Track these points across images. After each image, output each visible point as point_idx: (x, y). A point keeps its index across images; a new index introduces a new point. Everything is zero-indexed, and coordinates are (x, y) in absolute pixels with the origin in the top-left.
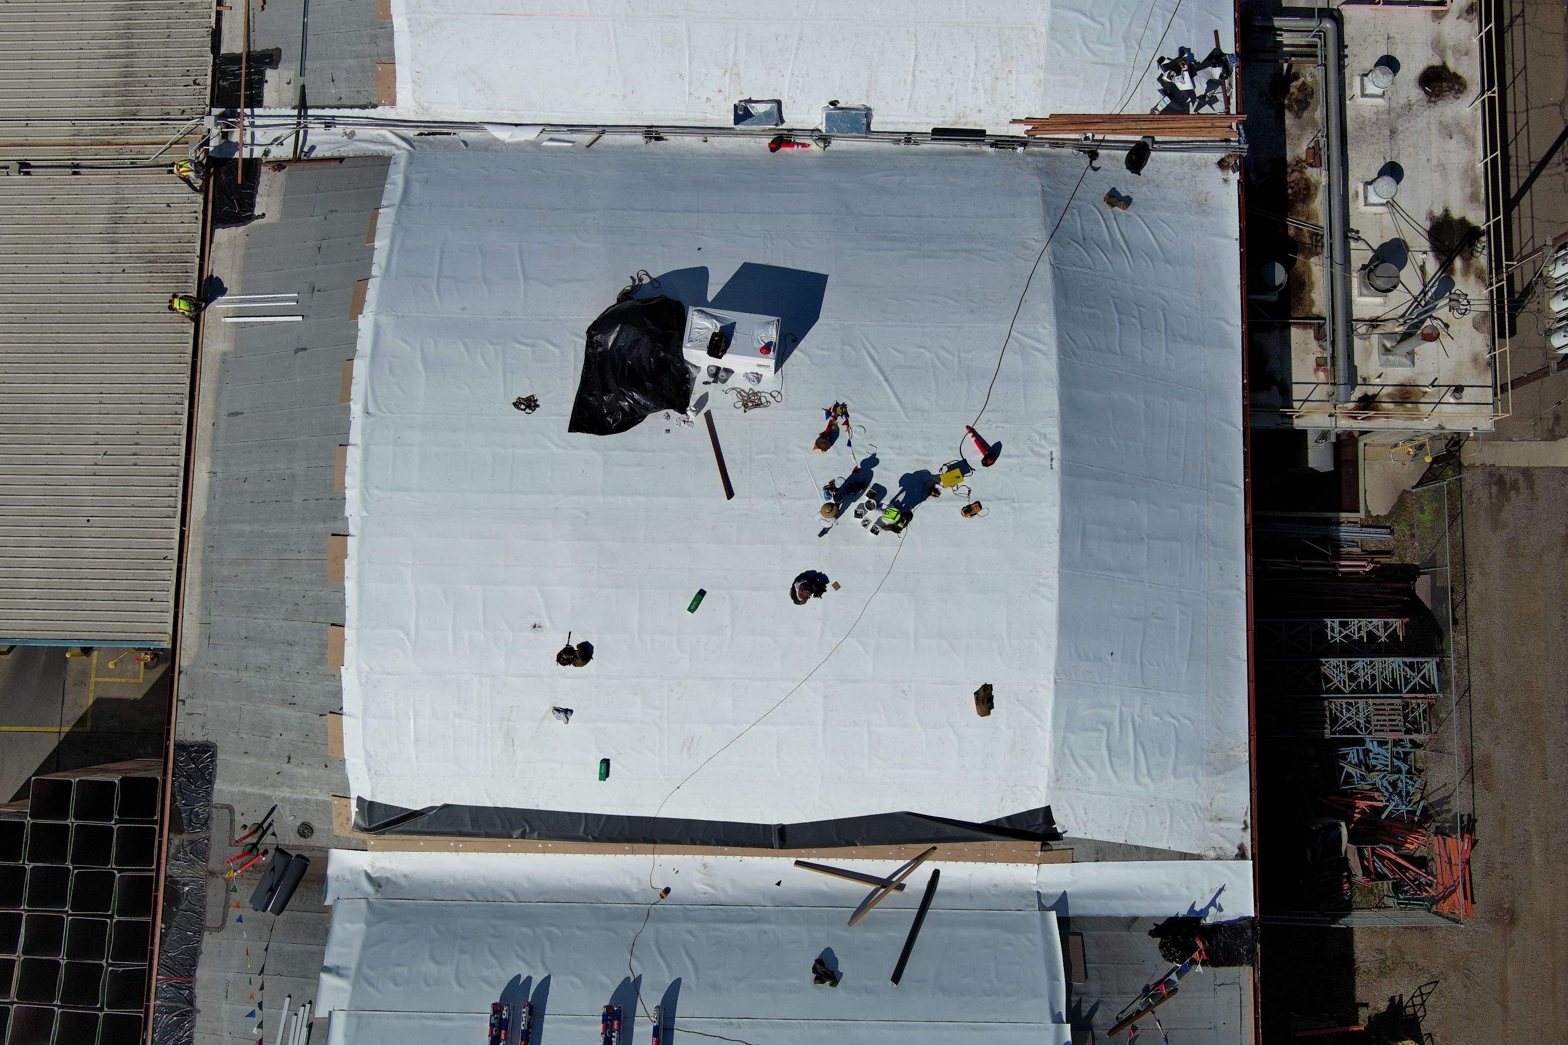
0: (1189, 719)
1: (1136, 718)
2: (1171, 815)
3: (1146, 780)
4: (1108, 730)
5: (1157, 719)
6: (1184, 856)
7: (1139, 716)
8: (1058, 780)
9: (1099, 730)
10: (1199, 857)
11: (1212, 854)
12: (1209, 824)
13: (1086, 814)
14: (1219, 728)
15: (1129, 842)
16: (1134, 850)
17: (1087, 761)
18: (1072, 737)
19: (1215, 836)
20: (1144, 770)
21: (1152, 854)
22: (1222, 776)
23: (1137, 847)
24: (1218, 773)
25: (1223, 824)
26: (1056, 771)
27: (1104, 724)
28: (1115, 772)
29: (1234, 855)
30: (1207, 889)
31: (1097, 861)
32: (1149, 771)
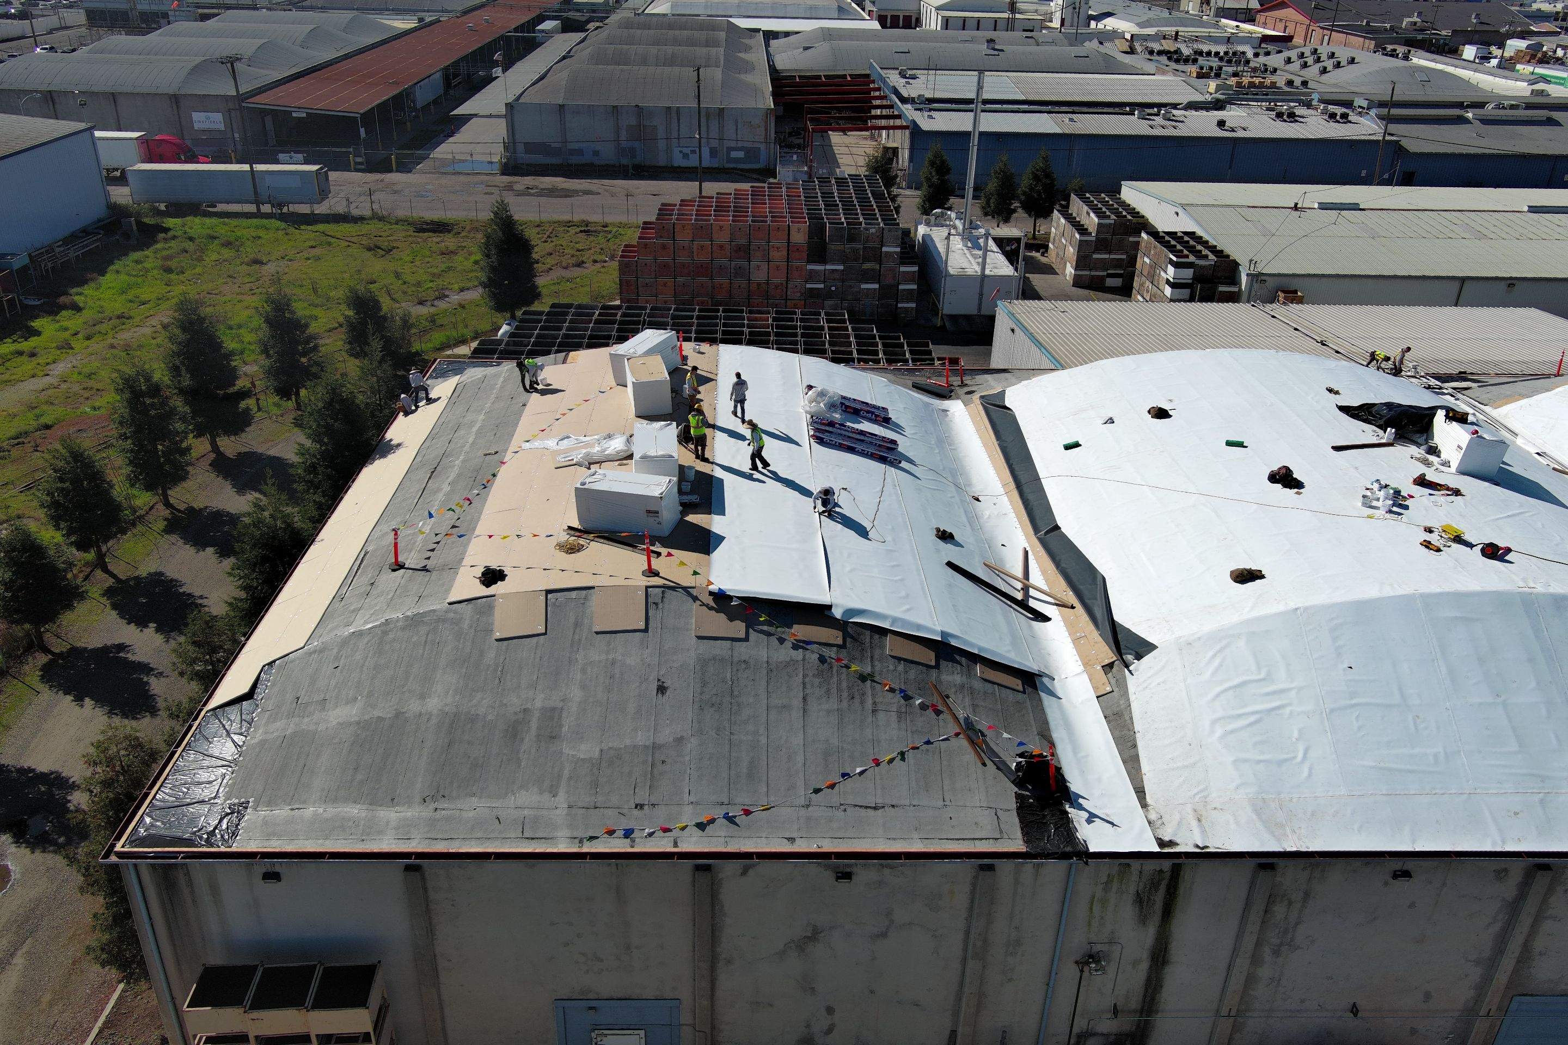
0: (1310, 775)
1: (1288, 710)
2: (1186, 767)
3: (1219, 731)
4: (1264, 680)
5: (1296, 734)
6: (1140, 793)
7: (1291, 713)
8: (1190, 644)
9: (1259, 669)
10: (1144, 805)
11: (1153, 816)
12: (1189, 809)
13: (1159, 684)
14: (1313, 814)
15: (1138, 735)
16: (1130, 744)
17: (1220, 665)
18: (1242, 643)
19: (1177, 817)
20: (1230, 727)
21: (1131, 761)
22: (1254, 817)
23: (1135, 746)
24: (1258, 812)
25: (1194, 823)
26: (1199, 638)
27: (1269, 674)
28: (1218, 695)
29: (1160, 837)
30: (1108, 811)
31: (1105, 717)
32: (1232, 732)
